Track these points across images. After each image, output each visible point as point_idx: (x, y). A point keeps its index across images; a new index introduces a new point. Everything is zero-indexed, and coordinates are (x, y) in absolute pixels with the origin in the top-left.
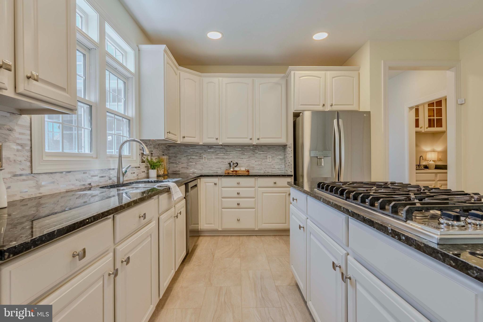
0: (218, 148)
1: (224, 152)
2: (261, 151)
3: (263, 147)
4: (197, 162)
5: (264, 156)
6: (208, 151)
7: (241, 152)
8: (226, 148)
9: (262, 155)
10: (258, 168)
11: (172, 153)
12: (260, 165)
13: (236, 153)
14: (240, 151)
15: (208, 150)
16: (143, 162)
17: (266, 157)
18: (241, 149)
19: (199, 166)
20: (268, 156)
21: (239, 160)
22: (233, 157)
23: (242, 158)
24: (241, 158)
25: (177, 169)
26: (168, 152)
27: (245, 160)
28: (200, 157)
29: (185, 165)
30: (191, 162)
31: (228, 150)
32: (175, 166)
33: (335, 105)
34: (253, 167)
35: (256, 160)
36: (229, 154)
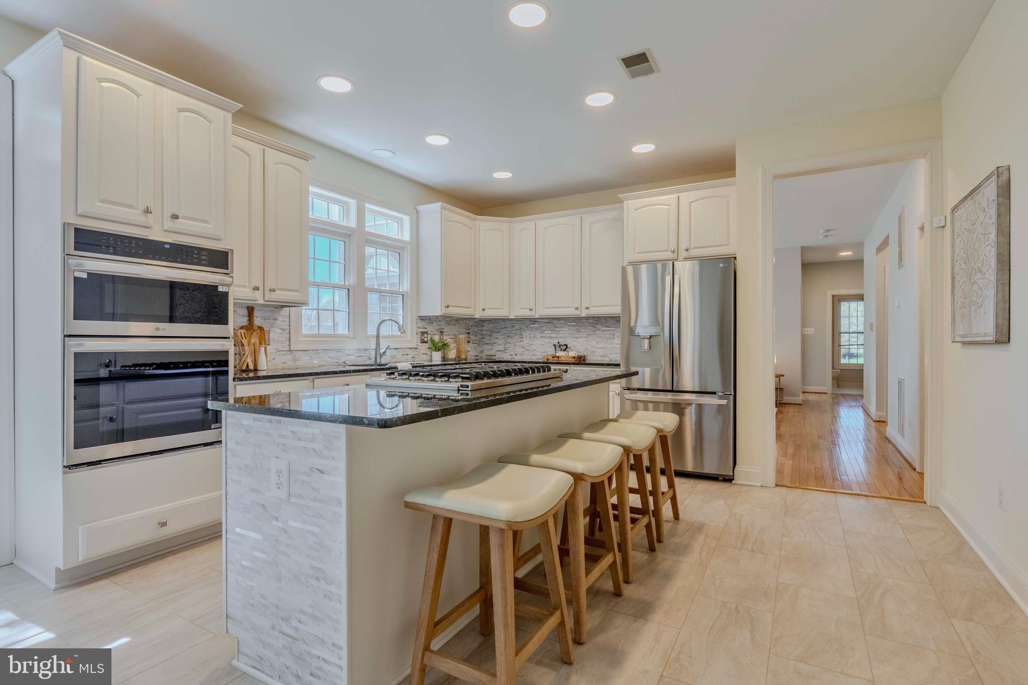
0: (544, 322)
1: (552, 328)
2: (604, 326)
3: (608, 319)
4: (516, 344)
5: (610, 334)
6: (533, 328)
7: (575, 328)
8: (555, 322)
9: (607, 333)
10: (601, 354)
11: (486, 331)
12: (604, 348)
13: (569, 329)
14: (574, 326)
15: (531, 326)
16: (423, 342)
17: (614, 335)
18: (575, 324)
19: (519, 350)
20: (616, 335)
21: (572, 340)
22: (565, 335)
23: (578, 338)
24: (575, 337)
25: (492, 353)
26: (481, 328)
27: (581, 340)
28: (520, 336)
29: (501, 347)
30: (509, 343)
31: (557, 326)
32: (490, 347)
33: (694, 248)
34: (593, 352)
35: (598, 340)
36: (559, 331)
